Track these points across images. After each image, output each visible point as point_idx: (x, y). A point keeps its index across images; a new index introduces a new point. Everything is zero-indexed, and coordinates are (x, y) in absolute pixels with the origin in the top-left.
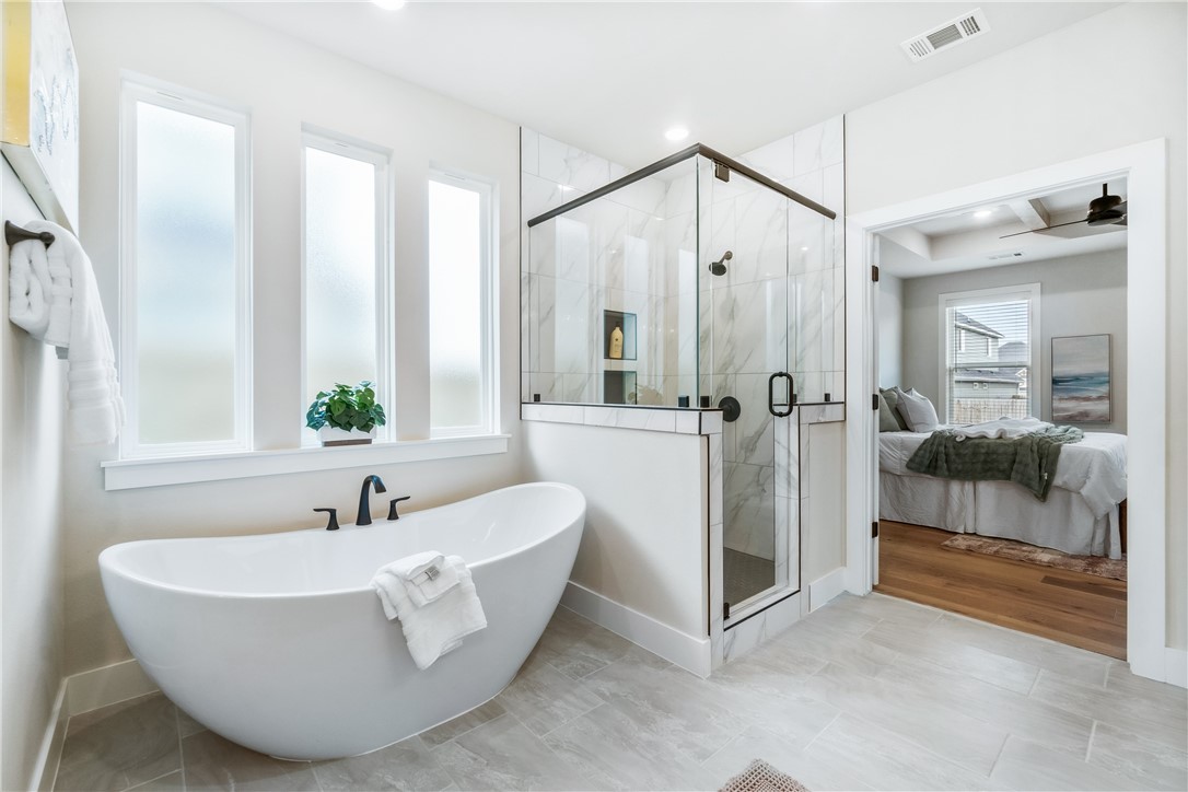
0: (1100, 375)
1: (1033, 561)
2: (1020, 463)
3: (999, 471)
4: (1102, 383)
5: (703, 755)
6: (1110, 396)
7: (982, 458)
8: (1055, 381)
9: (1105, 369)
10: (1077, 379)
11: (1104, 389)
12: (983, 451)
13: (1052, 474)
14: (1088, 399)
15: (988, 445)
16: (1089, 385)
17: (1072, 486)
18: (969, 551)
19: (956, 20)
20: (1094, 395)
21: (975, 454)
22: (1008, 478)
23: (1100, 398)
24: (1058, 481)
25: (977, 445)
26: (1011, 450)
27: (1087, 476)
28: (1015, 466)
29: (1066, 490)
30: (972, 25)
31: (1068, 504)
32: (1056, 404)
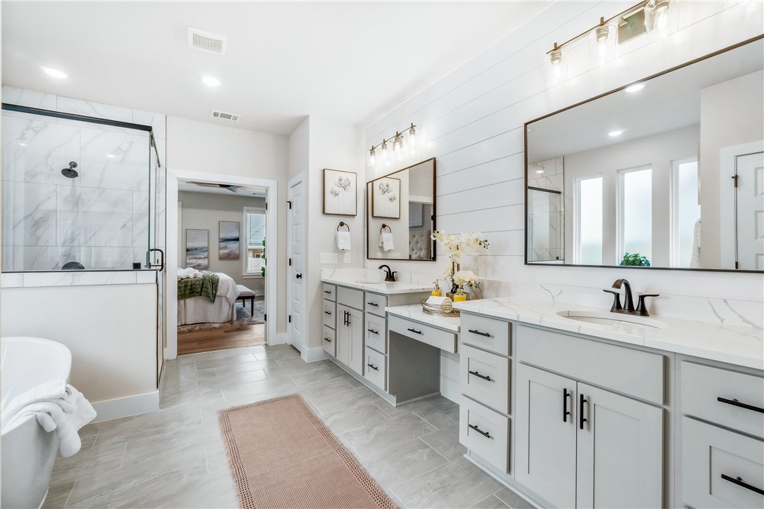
0: (205, 247)
1: (215, 328)
2: (205, 287)
3: (197, 292)
4: (205, 251)
5: (199, 422)
6: (208, 257)
7: (189, 287)
8: (187, 250)
9: (206, 245)
10: (196, 249)
11: (206, 254)
12: (189, 284)
13: (216, 291)
14: (200, 258)
15: (191, 282)
16: (201, 252)
17: (223, 295)
18: (190, 331)
19: (233, 115)
20: (203, 257)
21: (186, 286)
22: (201, 295)
23: (205, 258)
24: (218, 294)
25: (186, 282)
26: (201, 282)
27: (228, 290)
28: (204, 289)
29: (221, 296)
30: (236, 118)
31: (221, 303)
32: (188, 261)
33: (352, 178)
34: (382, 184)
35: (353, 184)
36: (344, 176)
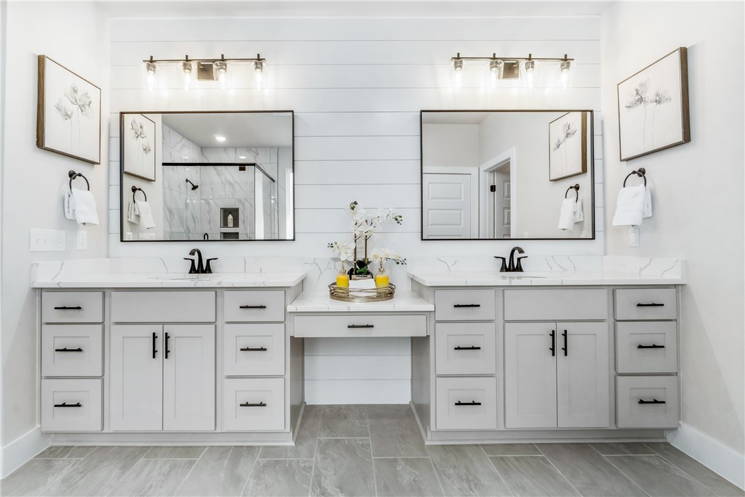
33: (94, 94)
34: (134, 122)
35: (95, 105)
36: (83, 87)
